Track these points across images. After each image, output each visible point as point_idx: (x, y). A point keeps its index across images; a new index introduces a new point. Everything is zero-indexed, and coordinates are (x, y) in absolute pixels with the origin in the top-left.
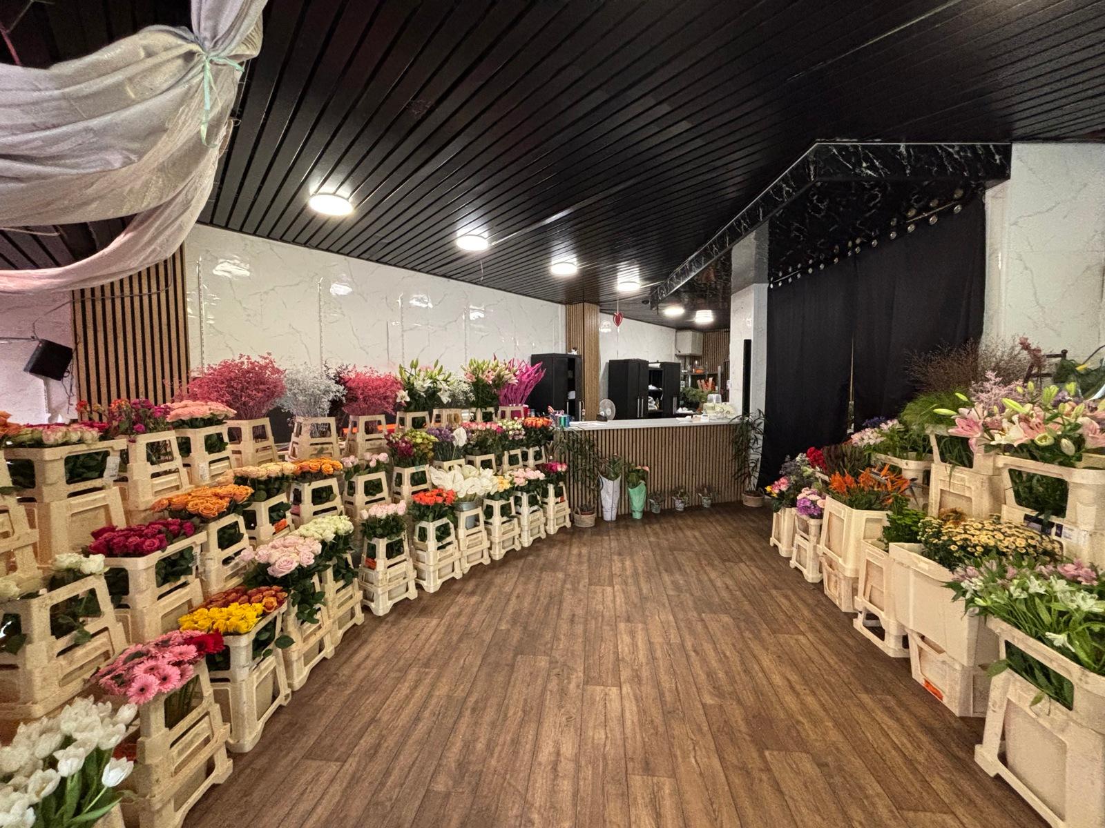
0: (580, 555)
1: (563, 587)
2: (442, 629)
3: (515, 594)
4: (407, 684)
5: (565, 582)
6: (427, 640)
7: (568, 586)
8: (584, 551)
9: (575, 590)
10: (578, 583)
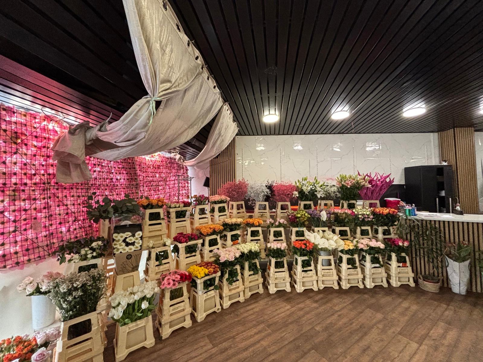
0: (407, 309)
1: (375, 324)
2: (288, 313)
3: (339, 313)
4: (255, 330)
5: (380, 322)
6: (278, 314)
7: (380, 326)
8: (414, 307)
9: (384, 331)
10: (390, 328)
